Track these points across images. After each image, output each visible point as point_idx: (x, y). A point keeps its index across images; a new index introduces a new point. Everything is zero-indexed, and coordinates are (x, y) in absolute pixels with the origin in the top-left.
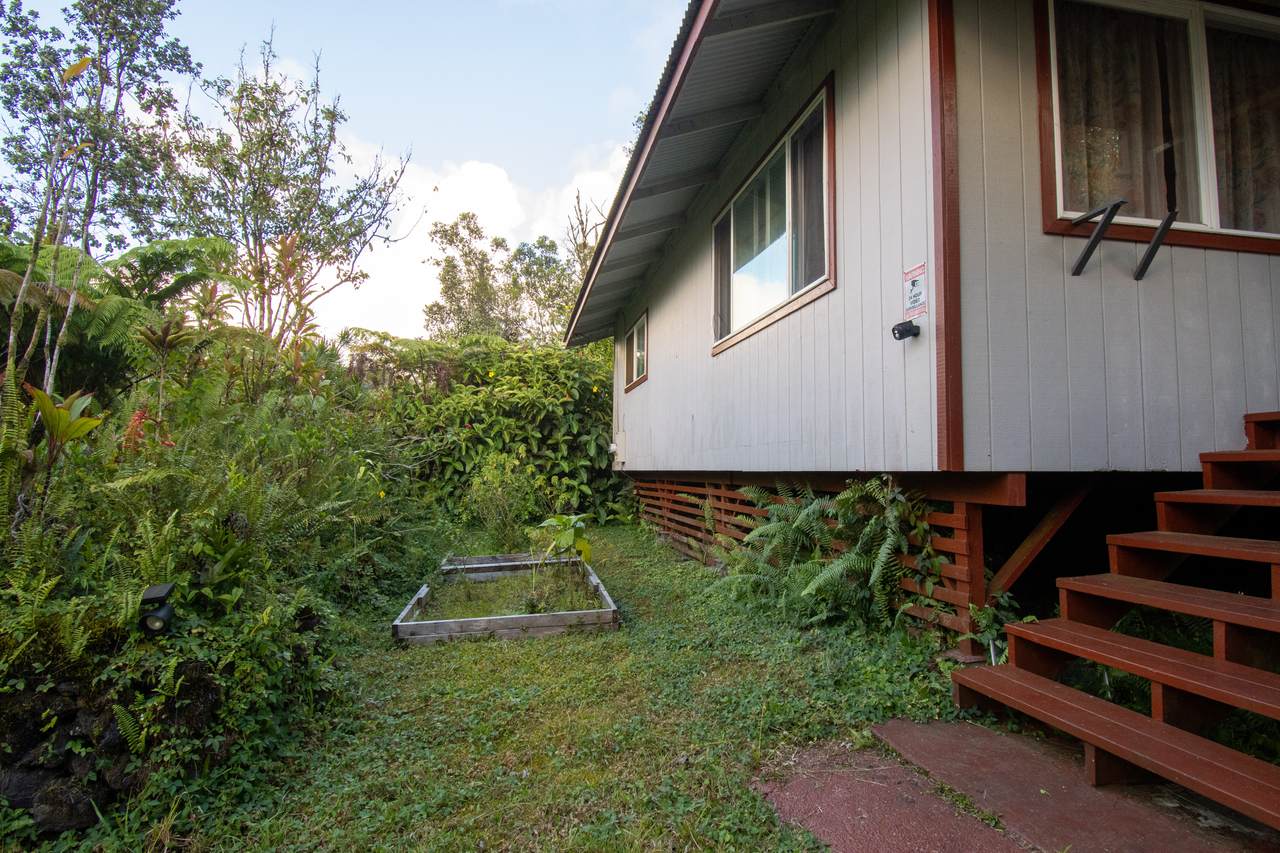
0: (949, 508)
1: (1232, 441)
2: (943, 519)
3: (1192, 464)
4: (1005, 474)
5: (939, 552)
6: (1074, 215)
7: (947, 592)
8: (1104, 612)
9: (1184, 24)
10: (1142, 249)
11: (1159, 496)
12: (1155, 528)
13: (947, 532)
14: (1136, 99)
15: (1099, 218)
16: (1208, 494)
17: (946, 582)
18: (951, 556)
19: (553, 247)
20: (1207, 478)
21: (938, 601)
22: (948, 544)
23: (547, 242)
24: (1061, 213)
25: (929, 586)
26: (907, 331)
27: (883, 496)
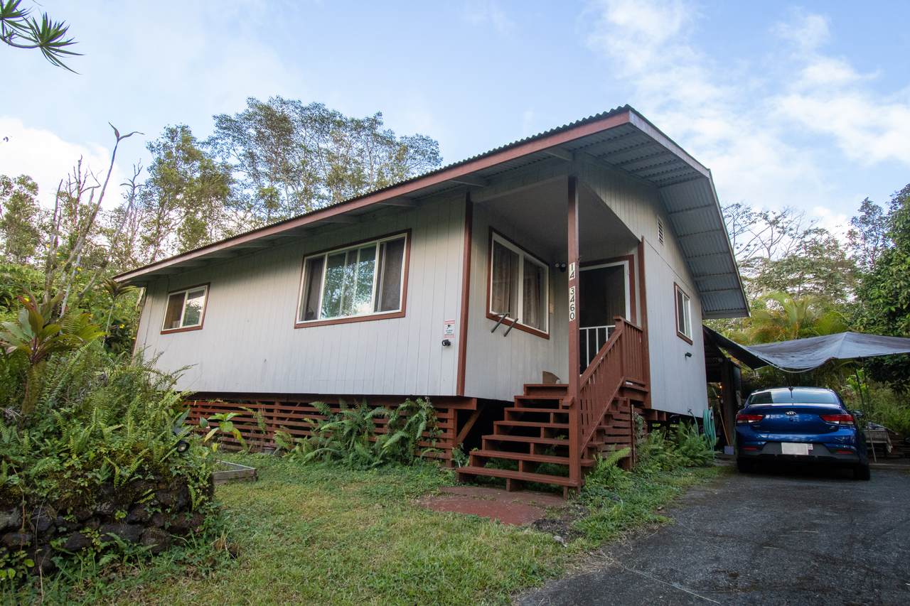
0: (446, 411)
1: (521, 393)
2: (444, 416)
3: (512, 400)
4: (472, 398)
5: (439, 429)
6: (494, 313)
7: (442, 444)
8: (495, 445)
9: (518, 256)
10: (508, 327)
11: (506, 409)
12: (503, 420)
13: (445, 420)
14: (504, 276)
15: (502, 316)
16: (516, 409)
17: (441, 440)
18: (445, 430)
19: (34, 188)
20: (515, 405)
21: (437, 448)
22: (444, 425)
23: (30, 182)
24: (491, 312)
25: (434, 443)
26: (447, 343)
27: (424, 405)
